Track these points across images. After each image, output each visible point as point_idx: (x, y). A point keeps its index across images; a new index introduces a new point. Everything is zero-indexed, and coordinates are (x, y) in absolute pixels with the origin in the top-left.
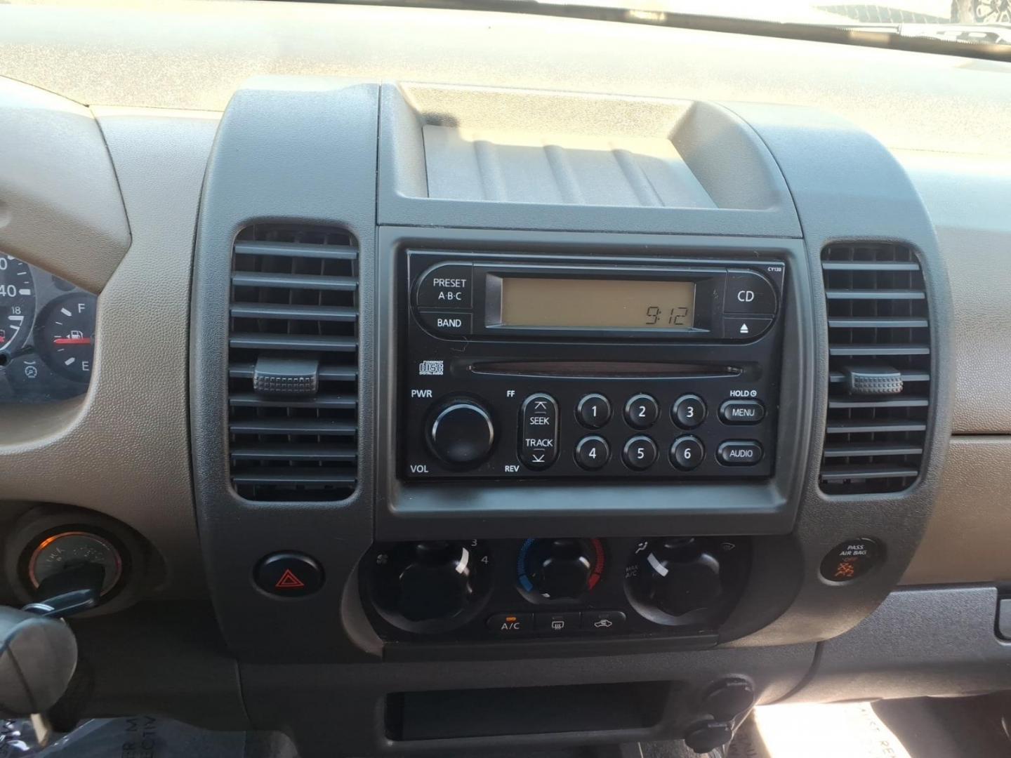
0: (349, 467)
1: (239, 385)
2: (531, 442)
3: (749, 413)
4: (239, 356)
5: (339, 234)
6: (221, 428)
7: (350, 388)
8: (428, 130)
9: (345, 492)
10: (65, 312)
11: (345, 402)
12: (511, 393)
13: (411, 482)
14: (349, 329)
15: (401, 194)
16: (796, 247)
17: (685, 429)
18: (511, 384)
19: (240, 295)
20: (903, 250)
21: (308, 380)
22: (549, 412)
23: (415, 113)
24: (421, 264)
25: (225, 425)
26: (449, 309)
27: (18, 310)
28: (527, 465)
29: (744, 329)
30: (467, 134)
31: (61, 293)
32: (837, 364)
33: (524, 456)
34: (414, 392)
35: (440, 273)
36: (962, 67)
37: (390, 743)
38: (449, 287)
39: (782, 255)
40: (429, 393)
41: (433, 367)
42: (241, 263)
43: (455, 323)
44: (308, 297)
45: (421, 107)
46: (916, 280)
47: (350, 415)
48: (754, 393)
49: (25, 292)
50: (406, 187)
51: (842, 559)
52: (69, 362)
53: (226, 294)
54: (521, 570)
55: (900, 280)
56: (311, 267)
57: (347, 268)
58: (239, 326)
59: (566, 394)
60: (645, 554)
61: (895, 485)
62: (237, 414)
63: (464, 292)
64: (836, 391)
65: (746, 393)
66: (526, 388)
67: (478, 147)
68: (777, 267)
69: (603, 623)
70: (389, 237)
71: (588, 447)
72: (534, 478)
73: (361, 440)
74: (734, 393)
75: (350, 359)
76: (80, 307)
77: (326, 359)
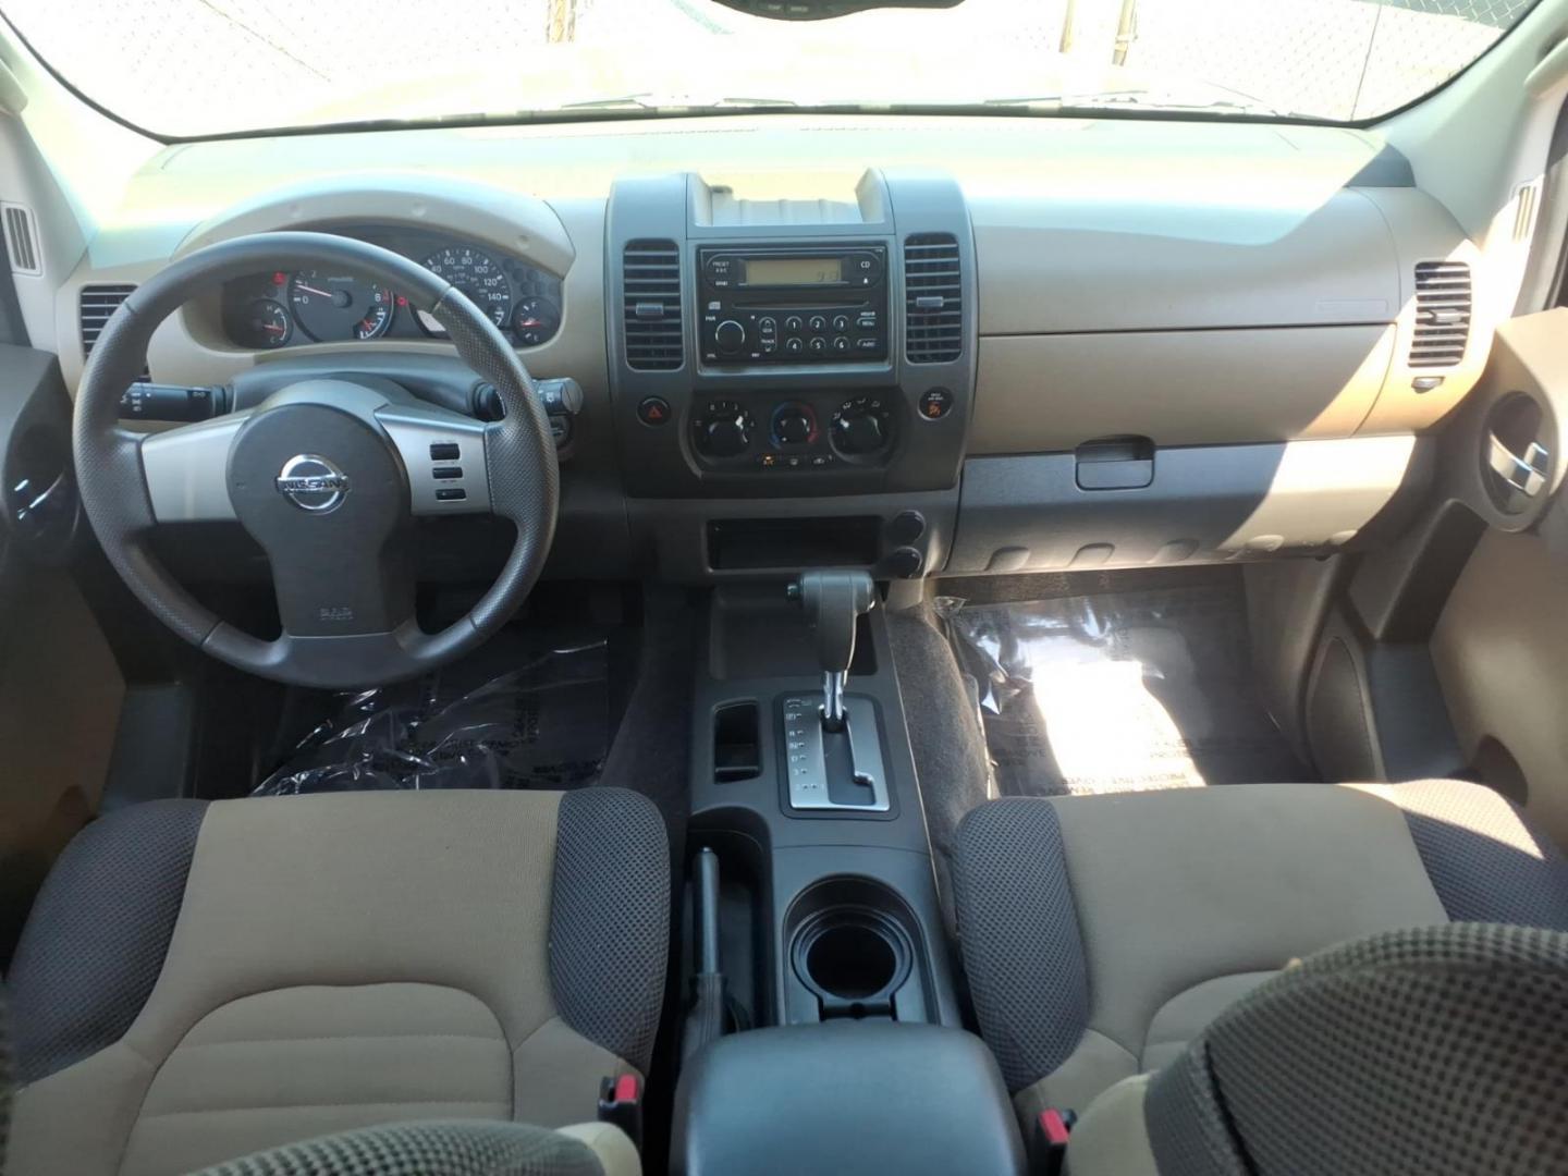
0: (678, 352)
1: (630, 314)
2: (764, 341)
3: (871, 324)
4: (630, 301)
5: (669, 244)
6: (622, 334)
7: (677, 314)
8: (715, 196)
9: (678, 365)
10: (526, 308)
11: (676, 321)
12: (753, 317)
13: (707, 363)
14: (676, 287)
15: (697, 224)
16: (891, 240)
17: (841, 333)
18: (753, 313)
19: (627, 274)
20: (949, 238)
21: (659, 310)
22: (772, 326)
23: (706, 186)
24: (707, 256)
25: (625, 333)
26: (722, 277)
27: (500, 308)
28: (763, 353)
29: (866, 281)
30: (737, 196)
31: (524, 296)
32: (910, 295)
33: (761, 348)
34: (707, 318)
35: (718, 259)
36: (1084, 129)
37: (711, 570)
38: (721, 266)
39: (883, 243)
40: (714, 318)
41: (715, 305)
42: (627, 260)
43: (724, 283)
44: (657, 274)
45: (712, 183)
46: (955, 252)
47: (678, 327)
48: (873, 314)
49: (506, 297)
50: (701, 220)
51: (930, 403)
52: (528, 335)
53: (622, 275)
54: (772, 430)
55: (945, 253)
56: (658, 260)
57: (674, 260)
58: (628, 287)
59: (780, 317)
60: (839, 420)
61: (947, 357)
62: (629, 328)
63: (728, 268)
64: (910, 308)
65: (869, 314)
66: (759, 315)
67: (741, 203)
68: (880, 249)
69: (819, 461)
70: (692, 245)
71: (792, 343)
72: (767, 360)
73: (684, 338)
74: (863, 314)
75: (677, 301)
76: (533, 305)
77: (667, 301)
